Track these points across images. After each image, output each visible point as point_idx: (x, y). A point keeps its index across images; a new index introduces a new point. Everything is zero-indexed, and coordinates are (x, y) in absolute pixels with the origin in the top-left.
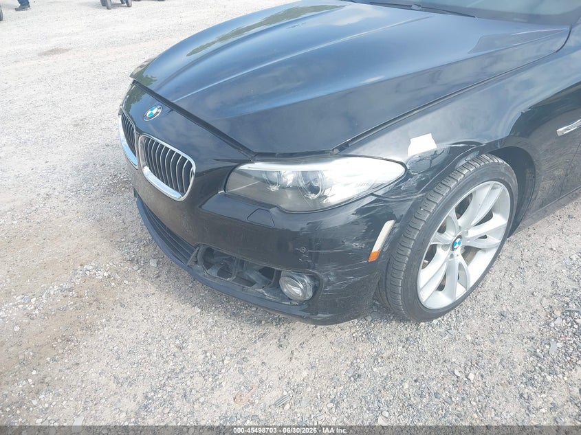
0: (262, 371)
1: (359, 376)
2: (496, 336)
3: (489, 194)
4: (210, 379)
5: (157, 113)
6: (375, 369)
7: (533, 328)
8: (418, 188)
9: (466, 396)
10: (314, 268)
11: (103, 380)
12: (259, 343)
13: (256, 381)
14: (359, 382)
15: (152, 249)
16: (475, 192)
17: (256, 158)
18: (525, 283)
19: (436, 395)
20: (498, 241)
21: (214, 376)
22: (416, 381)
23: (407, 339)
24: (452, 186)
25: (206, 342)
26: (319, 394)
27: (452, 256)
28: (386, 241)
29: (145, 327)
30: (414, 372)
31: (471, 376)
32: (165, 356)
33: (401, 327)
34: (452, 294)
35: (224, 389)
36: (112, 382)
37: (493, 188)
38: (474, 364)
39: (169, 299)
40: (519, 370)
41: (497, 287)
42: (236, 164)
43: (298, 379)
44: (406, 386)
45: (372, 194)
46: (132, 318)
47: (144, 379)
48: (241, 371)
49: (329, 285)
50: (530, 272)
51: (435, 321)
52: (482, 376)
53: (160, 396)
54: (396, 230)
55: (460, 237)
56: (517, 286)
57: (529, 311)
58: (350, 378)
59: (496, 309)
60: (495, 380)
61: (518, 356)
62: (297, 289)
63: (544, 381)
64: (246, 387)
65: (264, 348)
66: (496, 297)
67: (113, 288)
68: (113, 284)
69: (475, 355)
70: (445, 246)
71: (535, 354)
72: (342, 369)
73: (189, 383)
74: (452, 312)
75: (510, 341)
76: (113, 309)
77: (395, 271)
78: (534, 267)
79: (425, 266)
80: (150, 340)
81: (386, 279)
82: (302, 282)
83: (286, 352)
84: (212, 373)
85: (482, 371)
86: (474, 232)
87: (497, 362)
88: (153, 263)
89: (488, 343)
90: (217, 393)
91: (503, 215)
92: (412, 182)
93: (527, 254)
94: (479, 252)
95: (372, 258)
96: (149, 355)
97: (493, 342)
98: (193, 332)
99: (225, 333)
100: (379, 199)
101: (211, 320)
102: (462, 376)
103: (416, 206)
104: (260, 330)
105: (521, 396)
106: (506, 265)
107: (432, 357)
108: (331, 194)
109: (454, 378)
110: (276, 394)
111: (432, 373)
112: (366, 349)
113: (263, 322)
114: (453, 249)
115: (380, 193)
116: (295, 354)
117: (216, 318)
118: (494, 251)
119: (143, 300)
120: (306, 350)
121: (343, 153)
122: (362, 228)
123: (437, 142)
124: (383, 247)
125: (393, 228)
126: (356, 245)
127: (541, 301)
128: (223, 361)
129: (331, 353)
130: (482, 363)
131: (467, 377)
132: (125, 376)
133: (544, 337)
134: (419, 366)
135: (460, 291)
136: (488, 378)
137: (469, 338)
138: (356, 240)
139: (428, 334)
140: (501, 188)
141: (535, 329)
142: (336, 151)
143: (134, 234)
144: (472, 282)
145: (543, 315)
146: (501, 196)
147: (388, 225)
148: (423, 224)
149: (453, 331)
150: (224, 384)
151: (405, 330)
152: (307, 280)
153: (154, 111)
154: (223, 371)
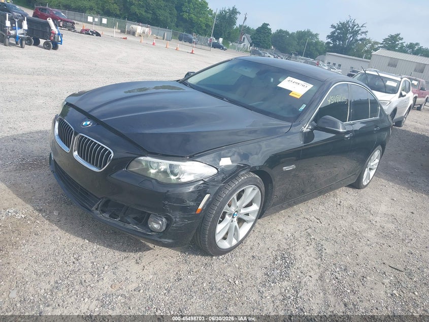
0: (127, 274)
1: (181, 279)
2: (250, 266)
3: (252, 192)
4: (97, 276)
5: (90, 124)
6: (189, 277)
7: (267, 264)
8: (222, 181)
9: (233, 290)
10: (170, 213)
11: (27, 272)
12: (124, 261)
13: (123, 278)
14: (180, 282)
15: (54, 205)
16: (246, 189)
17: (149, 155)
18: (265, 244)
19: (219, 290)
20: (254, 218)
21: (98, 275)
22: (209, 283)
23: (206, 264)
24: (236, 183)
25: (93, 258)
26: (159, 287)
27: (232, 221)
28: (205, 204)
29: (53, 247)
30: (209, 279)
31: (237, 282)
32: (68, 262)
33: (203, 258)
34: (230, 242)
35: (105, 282)
36: (33, 274)
37: (254, 189)
38: (239, 277)
39: (67, 234)
40: (259, 281)
41: (252, 244)
42: (136, 156)
43: (147, 279)
44: (205, 285)
45: (202, 180)
46: (44, 242)
47: (54, 273)
48: (114, 273)
49: (175, 223)
50: (268, 239)
51: (221, 257)
52: (242, 282)
53: (65, 282)
54: (211, 199)
55: (237, 211)
56: (261, 245)
57: (266, 257)
58: (175, 280)
59: (251, 254)
60: (248, 284)
61: (259, 275)
62: (157, 225)
63: (270, 286)
64: (118, 281)
65: (128, 263)
66: (251, 248)
67: (29, 224)
68: (29, 222)
69: (239, 273)
70: (230, 215)
71: (267, 274)
72: (172, 276)
73: (83, 277)
74: (229, 253)
75: (256, 269)
76: (30, 236)
77: (206, 222)
78: (270, 237)
79: (220, 222)
80: (57, 254)
81: (201, 226)
82: (162, 221)
83: (141, 266)
84: (97, 273)
85: (242, 281)
86: (243, 211)
87: (249, 277)
88: (56, 213)
89: (246, 268)
90: (100, 283)
91: (257, 205)
92: (220, 178)
93: (268, 231)
94: (245, 223)
95: (197, 212)
96: (57, 262)
97: (248, 268)
98: (84, 252)
99: (104, 254)
100: (205, 183)
101: (95, 247)
102: (232, 282)
103: (220, 189)
104: (125, 254)
105: (259, 291)
106: (257, 234)
107: (218, 273)
108: (183, 177)
109: (229, 283)
110: (134, 285)
111: (218, 280)
112: (184, 268)
113: (127, 251)
114: (233, 217)
115: (206, 180)
116: (146, 267)
117: (98, 246)
118: (252, 223)
119: (50, 233)
120: (152, 266)
121: (191, 159)
122: (196, 195)
123: (232, 162)
124: (204, 207)
125: (209, 198)
126: (192, 204)
127: (272, 252)
128: (104, 268)
129: (166, 268)
130: (242, 277)
131: (235, 282)
132: (41, 271)
133: (272, 268)
134: (211, 276)
135: (234, 242)
136: (244, 284)
137: (237, 266)
138: (192, 201)
139: (217, 263)
140: (257, 190)
141: (268, 264)
142: (188, 158)
143: (41, 195)
144: (241, 238)
145: (272, 258)
146: (257, 194)
147: (207, 196)
148: (225, 195)
149: (229, 262)
150: (105, 279)
151: (205, 260)
152: (164, 220)
153: (88, 123)
154: (104, 272)
